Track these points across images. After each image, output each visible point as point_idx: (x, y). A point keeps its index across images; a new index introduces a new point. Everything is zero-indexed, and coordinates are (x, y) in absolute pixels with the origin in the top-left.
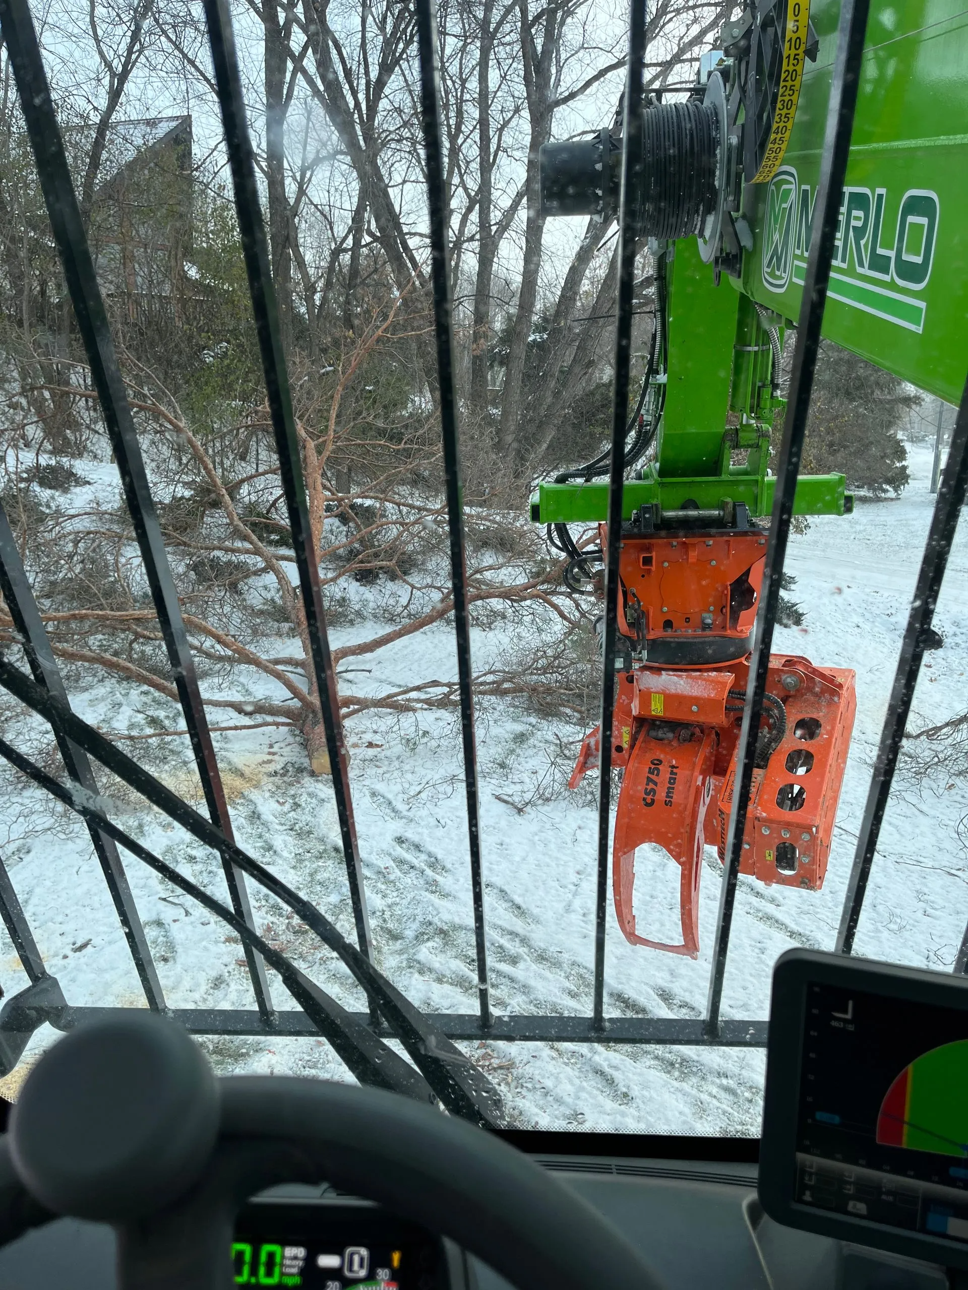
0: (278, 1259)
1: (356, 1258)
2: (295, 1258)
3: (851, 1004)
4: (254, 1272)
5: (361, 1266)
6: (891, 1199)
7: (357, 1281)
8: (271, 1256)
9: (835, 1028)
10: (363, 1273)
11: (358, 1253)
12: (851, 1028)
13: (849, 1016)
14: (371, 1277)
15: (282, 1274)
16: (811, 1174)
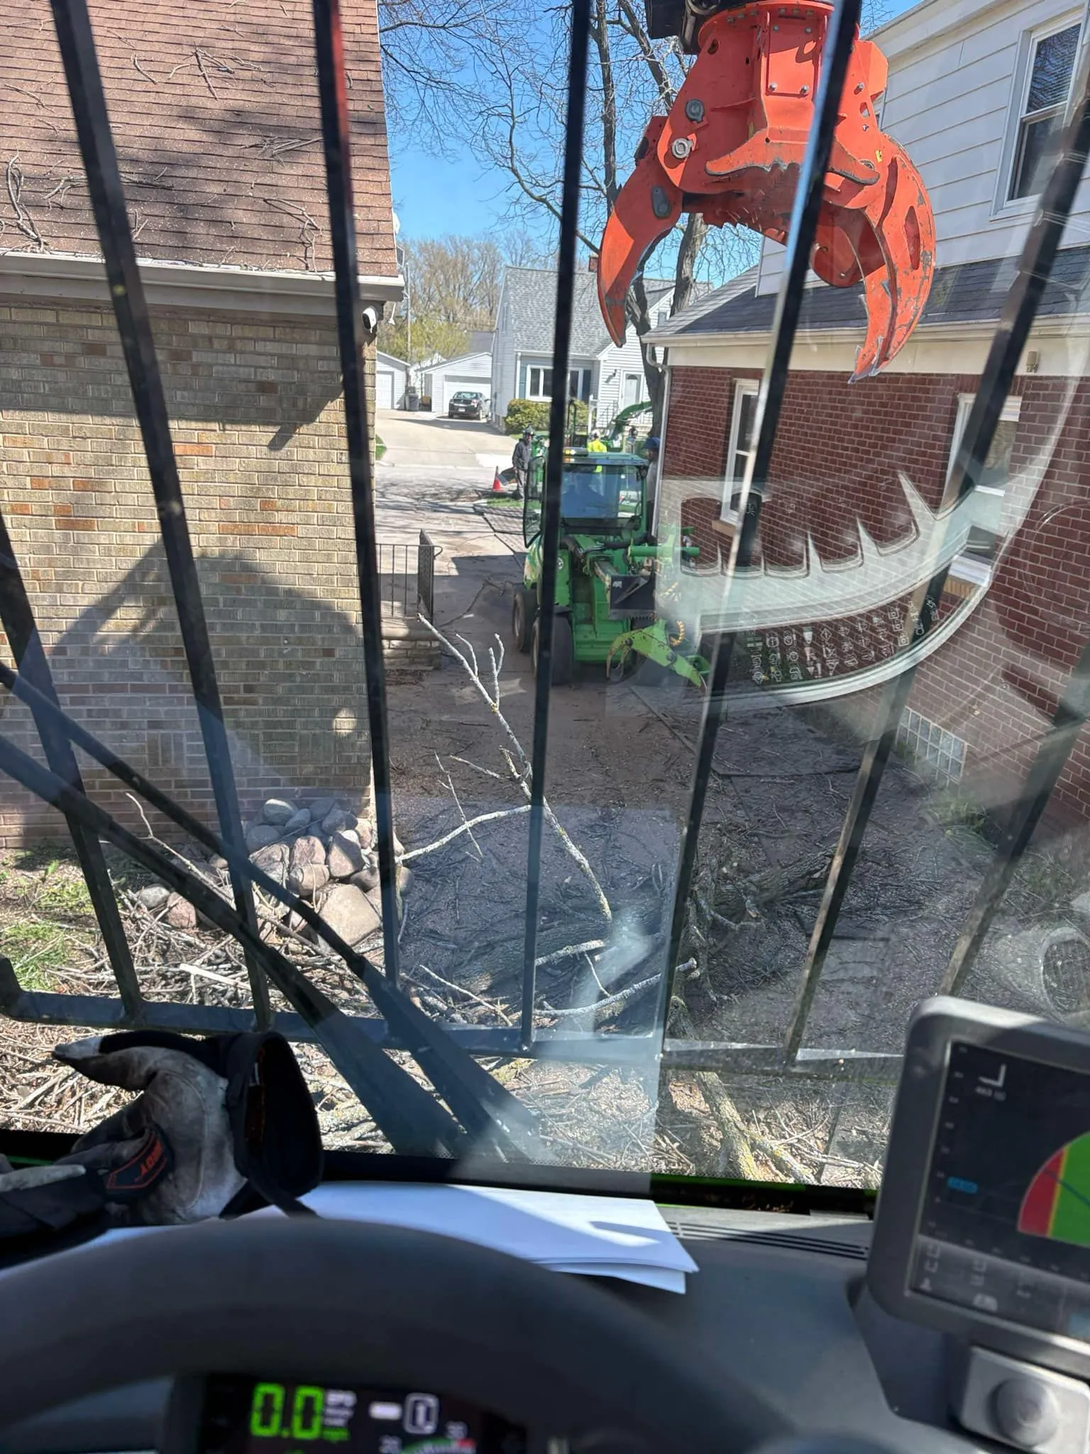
0: (318, 1406)
1: (421, 1410)
2: (341, 1406)
3: (1003, 1069)
4: (286, 1422)
5: (428, 1418)
6: (1028, 1295)
7: (420, 1439)
8: (309, 1401)
9: (981, 1096)
10: (429, 1429)
11: (422, 1402)
12: (1000, 1097)
13: (1000, 1083)
14: (440, 1433)
15: (324, 1427)
16: (933, 1261)
